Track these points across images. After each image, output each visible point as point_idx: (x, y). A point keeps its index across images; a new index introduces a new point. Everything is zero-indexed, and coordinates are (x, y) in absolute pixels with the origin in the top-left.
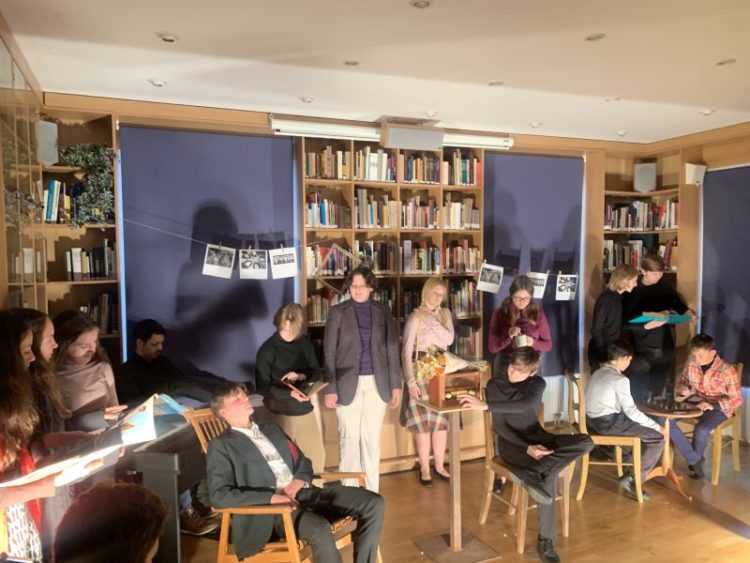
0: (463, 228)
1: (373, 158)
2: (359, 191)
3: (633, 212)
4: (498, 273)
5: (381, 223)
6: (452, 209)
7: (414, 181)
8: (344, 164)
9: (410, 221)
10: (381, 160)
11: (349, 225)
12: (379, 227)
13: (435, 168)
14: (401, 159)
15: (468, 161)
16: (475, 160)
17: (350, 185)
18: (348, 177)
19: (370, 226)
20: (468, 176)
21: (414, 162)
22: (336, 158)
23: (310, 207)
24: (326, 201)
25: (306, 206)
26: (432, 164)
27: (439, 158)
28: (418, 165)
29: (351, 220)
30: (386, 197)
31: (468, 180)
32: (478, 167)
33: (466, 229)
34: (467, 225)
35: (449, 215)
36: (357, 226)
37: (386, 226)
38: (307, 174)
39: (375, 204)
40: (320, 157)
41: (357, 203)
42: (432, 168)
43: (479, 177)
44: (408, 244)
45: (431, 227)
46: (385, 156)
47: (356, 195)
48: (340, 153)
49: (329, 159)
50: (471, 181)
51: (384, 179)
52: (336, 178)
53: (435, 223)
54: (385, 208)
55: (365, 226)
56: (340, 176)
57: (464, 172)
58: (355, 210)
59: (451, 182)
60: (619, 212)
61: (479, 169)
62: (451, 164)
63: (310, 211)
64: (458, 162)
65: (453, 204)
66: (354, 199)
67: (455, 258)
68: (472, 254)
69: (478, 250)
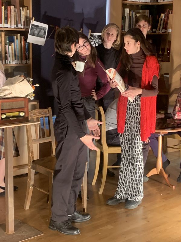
4: (44, 29)
67: (9, 15)
68: (23, 13)
69: (28, 9)
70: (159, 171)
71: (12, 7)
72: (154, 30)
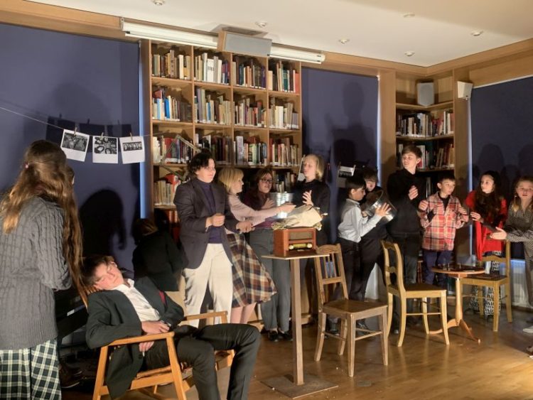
0: (286, 128)
1: (210, 63)
2: (199, 90)
3: (417, 121)
5: (217, 119)
6: (276, 111)
7: (244, 85)
8: (185, 66)
9: (242, 120)
10: (216, 65)
11: (191, 120)
12: (216, 122)
13: (261, 75)
14: (234, 65)
15: (288, 71)
16: (294, 71)
17: (191, 84)
18: (189, 78)
19: (208, 122)
20: (289, 84)
21: (245, 69)
22: (178, 60)
23: (156, 102)
24: (169, 97)
25: (152, 100)
26: (259, 72)
27: (264, 68)
28: (248, 72)
29: (191, 115)
30: (221, 98)
31: (289, 88)
32: (297, 78)
33: (288, 128)
34: (289, 126)
35: (274, 116)
36: (196, 121)
37: (222, 123)
38: (153, 73)
39: (212, 102)
40: (165, 59)
41: (197, 101)
42: (259, 75)
43: (297, 85)
44: (240, 139)
45: (259, 125)
46: (220, 62)
47: (196, 94)
48: (181, 57)
49: (172, 61)
50: (292, 89)
51: (219, 82)
52: (178, 78)
53: (263, 122)
54: (221, 107)
55: (204, 121)
56: (182, 76)
57: (286, 81)
58: (195, 107)
59: (275, 88)
60: (407, 122)
61: (297, 79)
62: (275, 73)
63: (156, 105)
64: (280, 71)
65: (277, 107)
66: (194, 97)
67: (279, 153)
68: (293, 151)
69: (298, 147)
70: (459, 322)
71: (283, 145)
72: (432, 167)
